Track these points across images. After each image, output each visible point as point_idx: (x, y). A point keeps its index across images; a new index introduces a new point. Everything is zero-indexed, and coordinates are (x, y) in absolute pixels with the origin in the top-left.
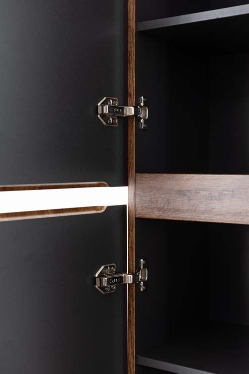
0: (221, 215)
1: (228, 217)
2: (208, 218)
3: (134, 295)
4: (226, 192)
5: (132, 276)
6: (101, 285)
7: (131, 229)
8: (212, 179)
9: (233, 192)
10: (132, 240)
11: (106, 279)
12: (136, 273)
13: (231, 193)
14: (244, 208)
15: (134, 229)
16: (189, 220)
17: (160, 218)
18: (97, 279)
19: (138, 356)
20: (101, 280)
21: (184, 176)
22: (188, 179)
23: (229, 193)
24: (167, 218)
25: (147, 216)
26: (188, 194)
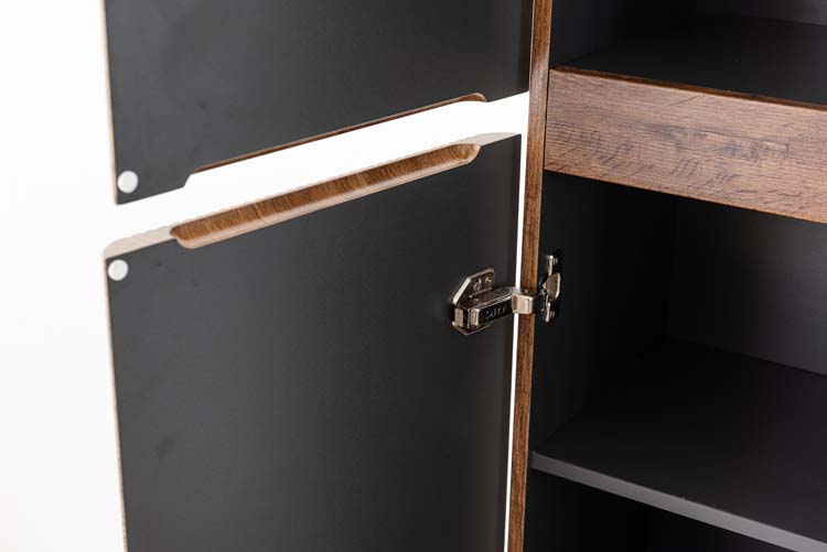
0: (754, 192)
1: (769, 198)
2: (720, 195)
3: (532, 335)
4: (769, 144)
5: (531, 299)
6: (465, 322)
7: (532, 194)
8: (741, 109)
9: (787, 145)
10: (532, 218)
11: (478, 310)
12: (540, 288)
13: (784, 147)
14: (810, 185)
15: (540, 195)
16: (676, 193)
17: (606, 179)
18: (456, 310)
19: (534, 452)
20: (466, 314)
21: (670, 94)
22: (681, 102)
23: (777, 147)
24: (621, 182)
25: (574, 171)
26: (680, 136)
